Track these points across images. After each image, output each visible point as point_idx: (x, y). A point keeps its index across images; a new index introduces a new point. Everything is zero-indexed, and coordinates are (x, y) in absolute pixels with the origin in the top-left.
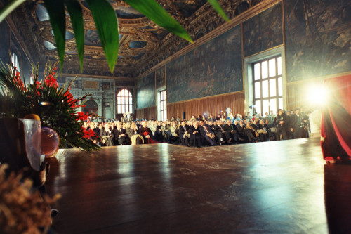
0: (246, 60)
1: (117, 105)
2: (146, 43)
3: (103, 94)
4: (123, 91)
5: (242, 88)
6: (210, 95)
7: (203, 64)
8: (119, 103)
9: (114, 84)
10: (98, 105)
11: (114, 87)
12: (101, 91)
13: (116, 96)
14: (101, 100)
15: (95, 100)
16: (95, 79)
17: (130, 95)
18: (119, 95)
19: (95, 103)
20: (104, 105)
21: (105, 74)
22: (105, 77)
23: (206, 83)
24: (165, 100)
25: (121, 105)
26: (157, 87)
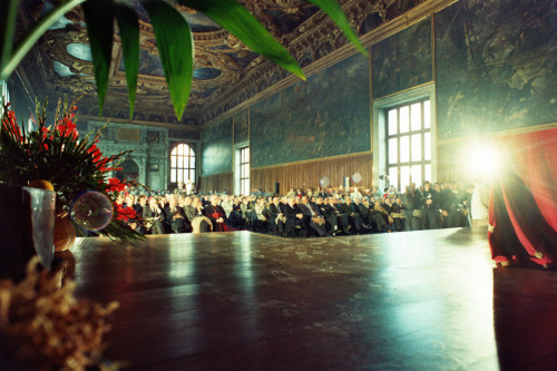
0: (376, 103)
1: (170, 168)
2: (218, 72)
3: (148, 150)
4: (180, 146)
5: (368, 147)
6: (319, 156)
7: (308, 108)
8: (173, 165)
9: (167, 134)
10: (140, 167)
11: (167, 139)
12: (145, 146)
13: (169, 155)
14: (144, 160)
15: (135, 160)
16: (136, 126)
17: (192, 153)
18: (174, 152)
19: (135, 164)
20: (149, 168)
21: (152, 118)
22: (153, 123)
23: (312, 138)
24: (247, 163)
25: (177, 168)
26: (235, 142)
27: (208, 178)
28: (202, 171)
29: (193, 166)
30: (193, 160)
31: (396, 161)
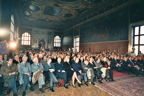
0: (131, 25)
1: (54, 42)
2: (72, 15)
3: (48, 37)
4: (57, 36)
5: (127, 39)
6: (106, 41)
7: (102, 26)
9: (53, 33)
10: (46, 42)
14: (47, 40)
15: (44, 40)
17: (60, 39)
18: (55, 38)
20: (48, 42)
21: (50, 28)
22: (49, 30)
23: (104, 35)
24: (78, 42)
25: (56, 43)
26: (74, 36)
27: (64, 46)
28: (63, 44)
29: (60, 42)
30: (60, 40)
31: (138, 44)
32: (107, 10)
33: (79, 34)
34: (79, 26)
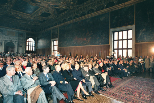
1: (26, 46)
2: (50, 14)
3: (19, 39)
4: (30, 39)
5: (109, 43)
6: (87, 45)
7: (84, 29)
8: (27, 45)
9: (25, 34)
10: (15, 45)
11: (25, 36)
12: (18, 37)
13: (26, 41)
14: (17, 43)
15: (13, 42)
16: (14, 30)
17: (34, 41)
18: (28, 40)
19: (13, 44)
20: (19, 46)
21: (20, 28)
22: (20, 30)
23: (85, 39)
24: (56, 45)
25: (29, 46)
26: (52, 39)
27: (39, 50)
28: (37, 47)
29: (34, 45)
30: (34, 43)
31: (117, 48)
32: (88, 13)
33: (57, 36)
34: (58, 28)
